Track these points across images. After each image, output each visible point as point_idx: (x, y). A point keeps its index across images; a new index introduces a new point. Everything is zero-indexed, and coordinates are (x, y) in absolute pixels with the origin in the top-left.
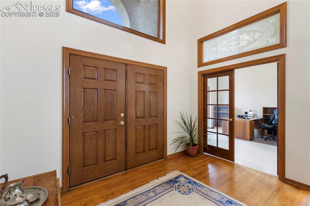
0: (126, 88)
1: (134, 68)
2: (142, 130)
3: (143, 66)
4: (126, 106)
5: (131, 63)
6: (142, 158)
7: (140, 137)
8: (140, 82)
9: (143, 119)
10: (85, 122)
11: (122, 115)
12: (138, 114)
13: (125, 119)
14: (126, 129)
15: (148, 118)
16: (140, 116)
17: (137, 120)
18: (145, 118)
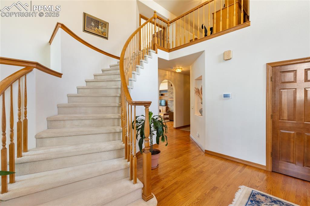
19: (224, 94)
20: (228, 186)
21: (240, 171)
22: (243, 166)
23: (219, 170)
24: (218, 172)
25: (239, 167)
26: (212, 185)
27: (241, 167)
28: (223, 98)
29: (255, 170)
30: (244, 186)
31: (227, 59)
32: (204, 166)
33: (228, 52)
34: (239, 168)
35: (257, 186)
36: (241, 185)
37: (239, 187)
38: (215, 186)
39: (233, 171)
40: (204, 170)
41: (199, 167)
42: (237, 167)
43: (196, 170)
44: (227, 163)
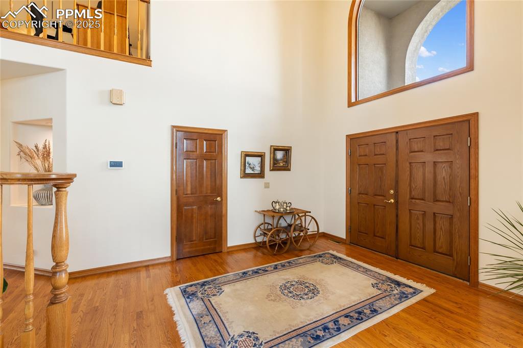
0: (397, 161)
1: (407, 134)
2: (421, 218)
3: (421, 128)
4: (397, 182)
5: (402, 129)
6: (420, 256)
7: (418, 226)
8: (416, 150)
9: (421, 201)
10: (359, 194)
11: (392, 192)
12: (413, 193)
13: (396, 196)
14: (397, 209)
15: (431, 202)
16: (416, 197)
17: (411, 201)
18: (425, 200)
19: (110, 162)
20: (152, 301)
21: (148, 276)
22: (144, 269)
23: (121, 290)
24: (121, 293)
25: (141, 273)
26: (131, 314)
27: (145, 272)
28: (109, 168)
29: (162, 267)
30: (168, 289)
31: (118, 103)
32: (89, 298)
33: (118, 92)
34: (143, 274)
35: (178, 280)
36: (164, 290)
37: (165, 293)
38: (137, 311)
39: (140, 281)
40: (98, 305)
41: (82, 304)
42: (140, 274)
43: (81, 314)
44: (121, 275)
